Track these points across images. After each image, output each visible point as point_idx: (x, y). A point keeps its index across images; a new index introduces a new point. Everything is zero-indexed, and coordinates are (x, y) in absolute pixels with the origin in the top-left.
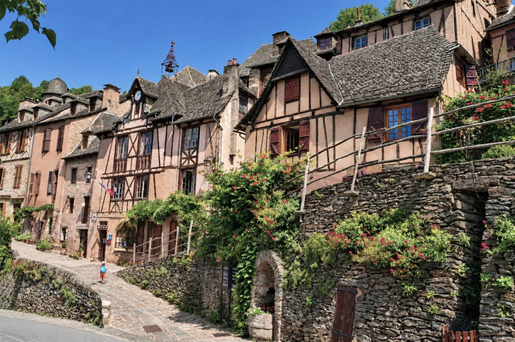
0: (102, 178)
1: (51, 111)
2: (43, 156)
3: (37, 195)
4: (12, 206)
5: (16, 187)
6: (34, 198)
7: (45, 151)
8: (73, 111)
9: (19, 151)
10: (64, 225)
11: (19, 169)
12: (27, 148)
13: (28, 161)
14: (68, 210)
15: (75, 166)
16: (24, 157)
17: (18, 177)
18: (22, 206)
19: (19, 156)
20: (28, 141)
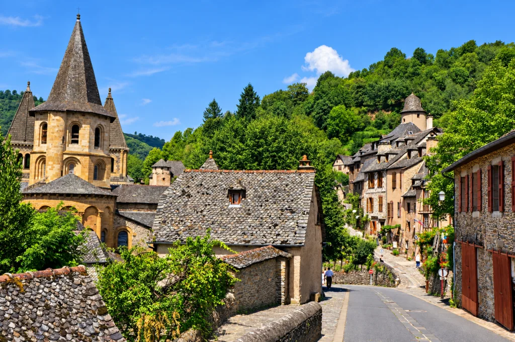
0: (419, 214)
1: (397, 154)
2: (393, 191)
3: (392, 218)
4: (380, 224)
5: (381, 211)
6: (391, 219)
7: (394, 188)
8: (409, 155)
9: (380, 186)
10: (407, 240)
11: (381, 198)
12: (384, 185)
13: (385, 193)
14: (408, 230)
15: (409, 202)
16: (383, 191)
17: (381, 205)
18: (385, 224)
19: (380, 190)
20: (384, 180)
